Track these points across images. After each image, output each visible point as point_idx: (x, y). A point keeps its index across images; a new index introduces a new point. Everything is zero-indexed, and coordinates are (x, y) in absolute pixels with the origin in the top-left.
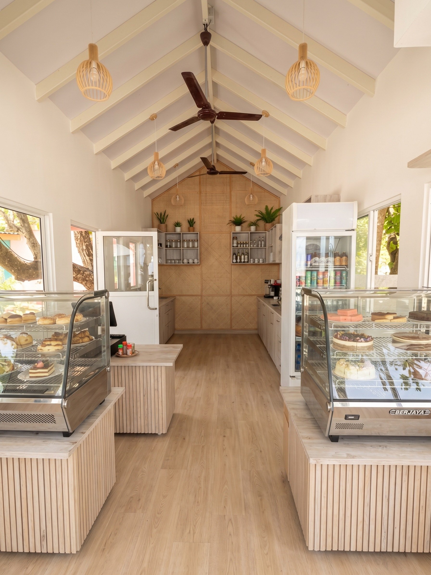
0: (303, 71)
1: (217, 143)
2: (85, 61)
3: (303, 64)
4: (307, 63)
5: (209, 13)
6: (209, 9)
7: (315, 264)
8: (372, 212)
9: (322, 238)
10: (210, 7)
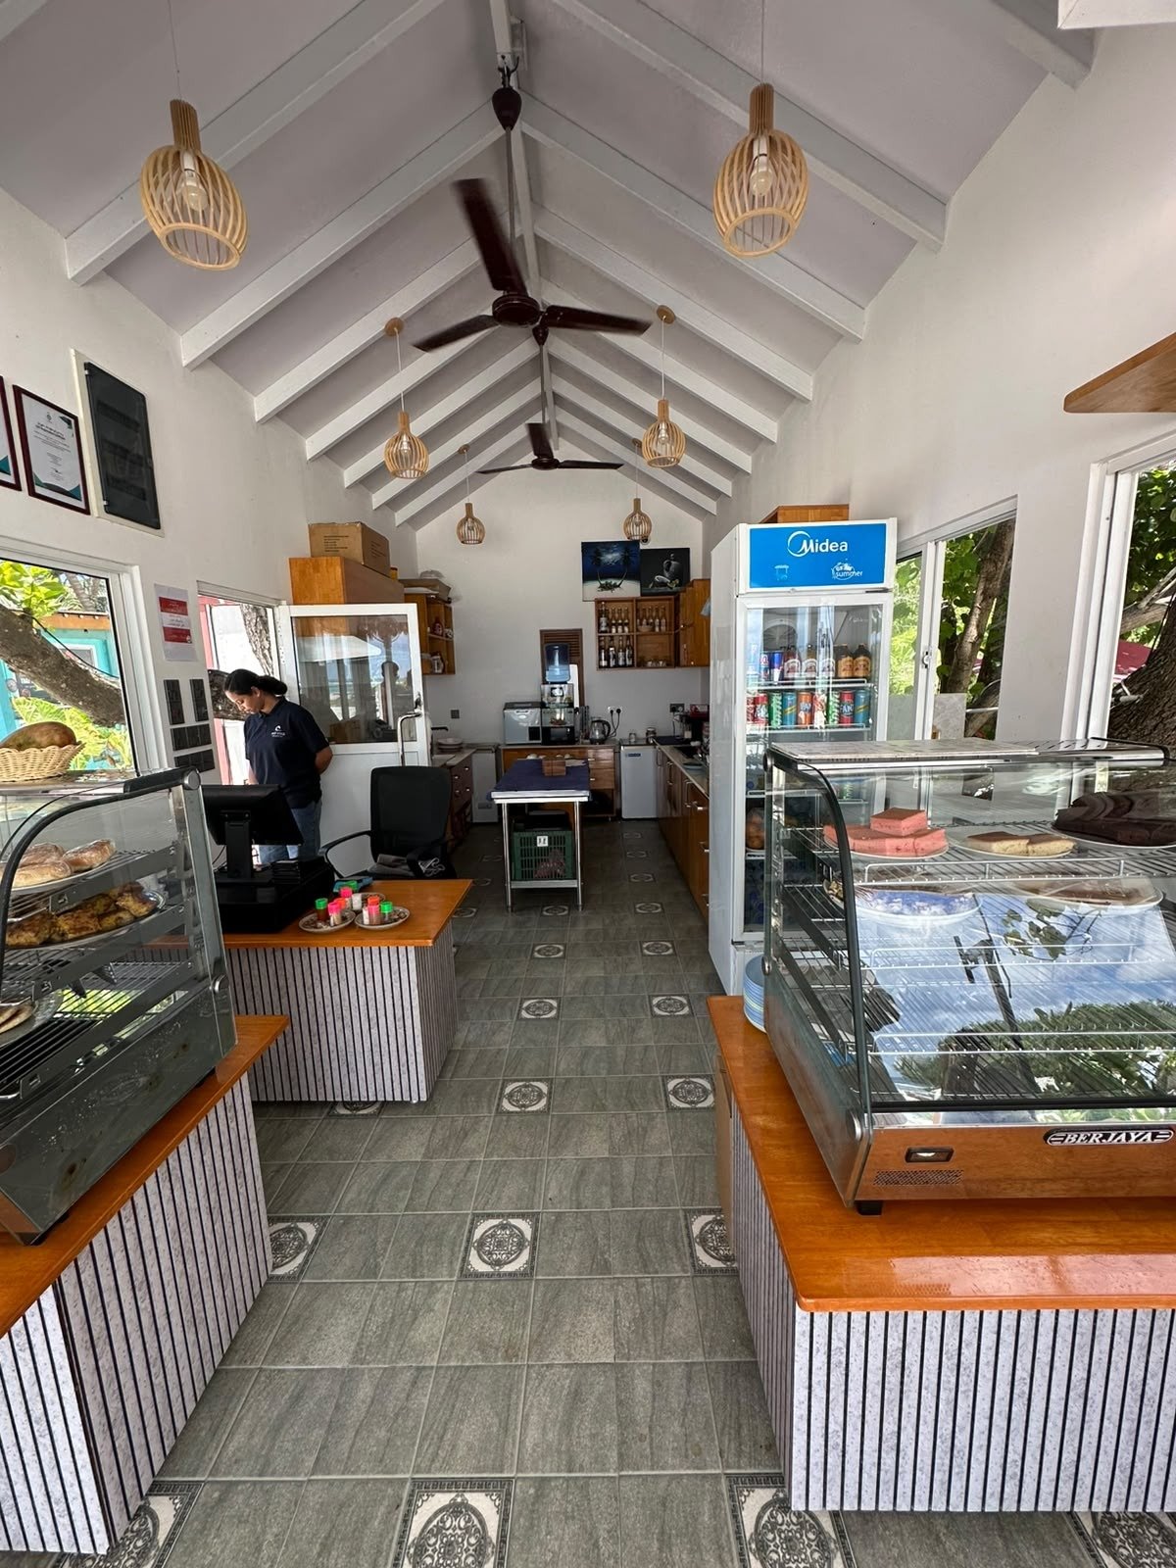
0: (762, 166)
1: (555, 395)
2: (160, 150)
3: (761, 147)
4: (772, 142)
5: (514, 38)
6: (513, 28)
7: (790, 676)
8: (931, 546)
9: (799, 610)
10: (515, 21)
